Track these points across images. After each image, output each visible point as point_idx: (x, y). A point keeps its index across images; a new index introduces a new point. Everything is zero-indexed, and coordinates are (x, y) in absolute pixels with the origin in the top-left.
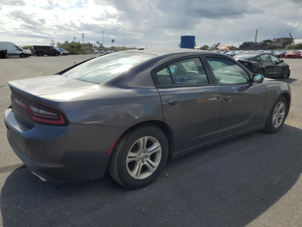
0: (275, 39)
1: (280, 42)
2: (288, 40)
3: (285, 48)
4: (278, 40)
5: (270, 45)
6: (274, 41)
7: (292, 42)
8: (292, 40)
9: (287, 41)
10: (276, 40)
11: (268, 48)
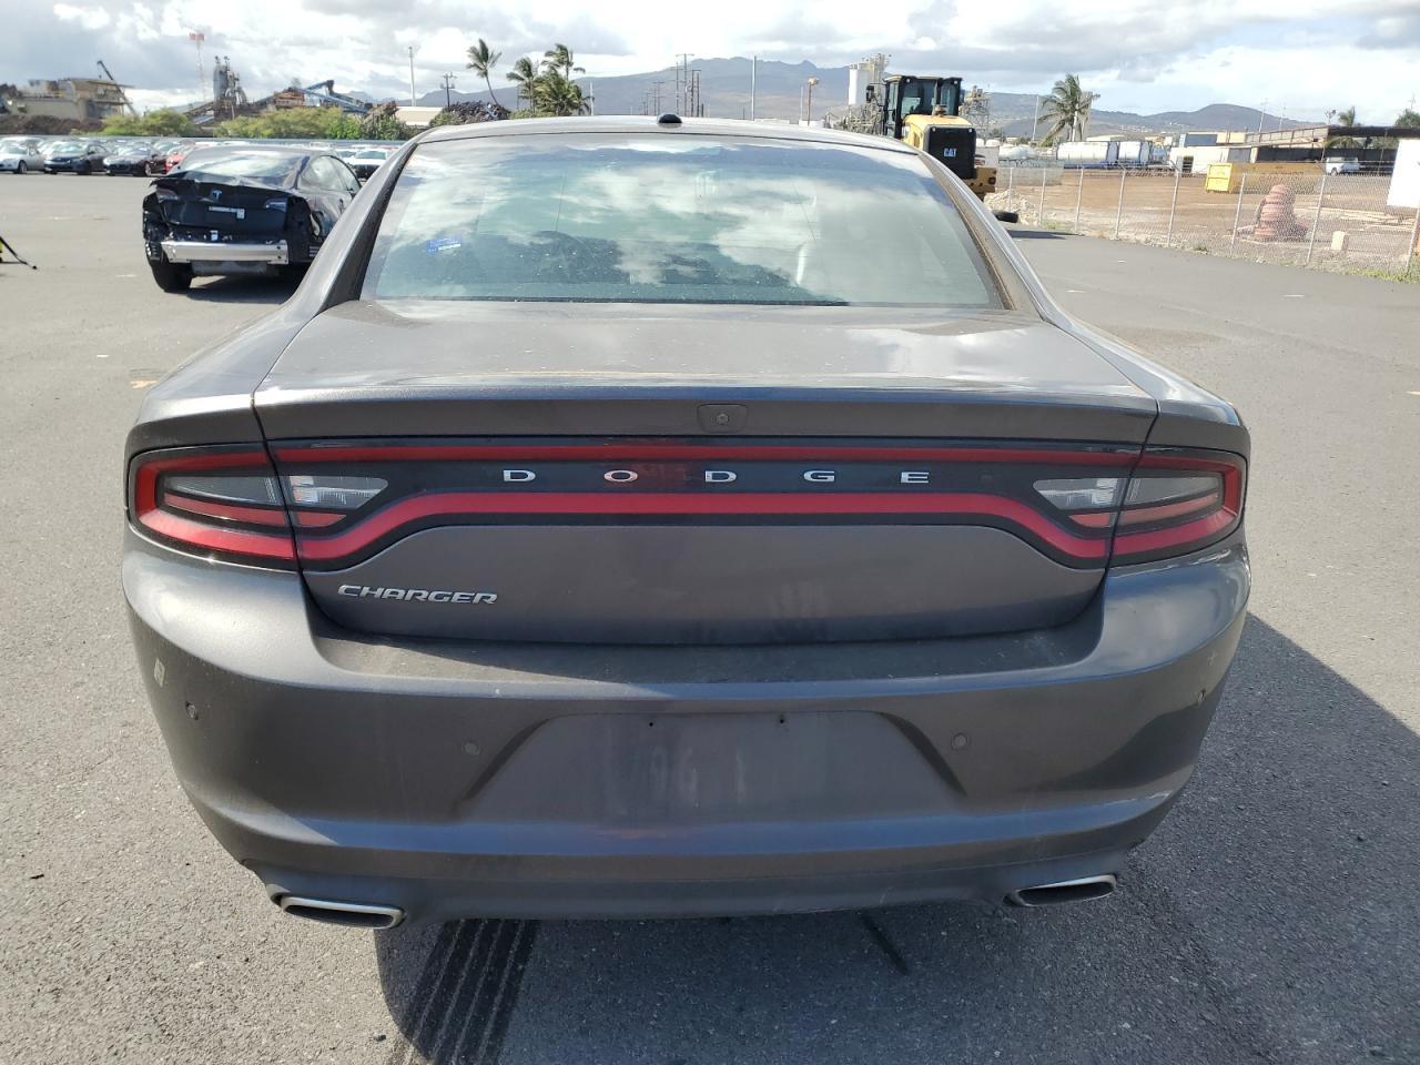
0: (38, 82)
1: (70, 98)
2: (101, 91)
3: (108, 130)
4: (54, 86)
5: (22, 110)
6: (33, 91)
7: (122, 100)
8: (119, 91)
9: (100, 96)
10: (43, 90)
11: (19, 129)
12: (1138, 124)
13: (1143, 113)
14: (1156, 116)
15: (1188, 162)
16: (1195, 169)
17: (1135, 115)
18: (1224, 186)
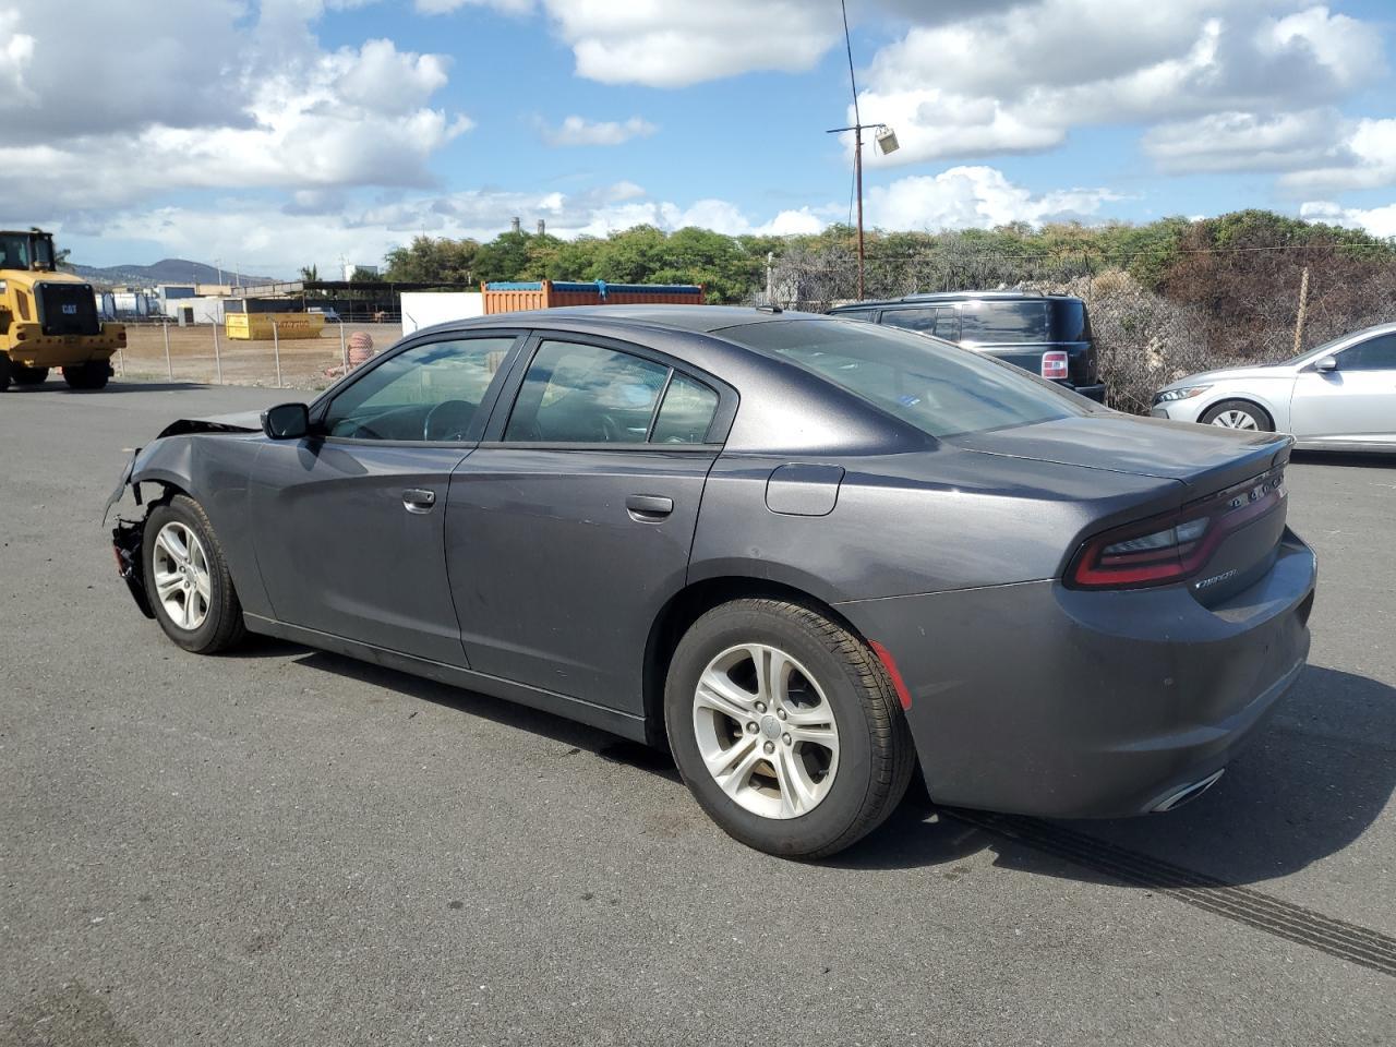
12: (96, 275)
13: (98, 265)
14: (113, 269)
15: (189, 313)
16: (197, 318)
17: (90, 267)
18: (245, 334)
